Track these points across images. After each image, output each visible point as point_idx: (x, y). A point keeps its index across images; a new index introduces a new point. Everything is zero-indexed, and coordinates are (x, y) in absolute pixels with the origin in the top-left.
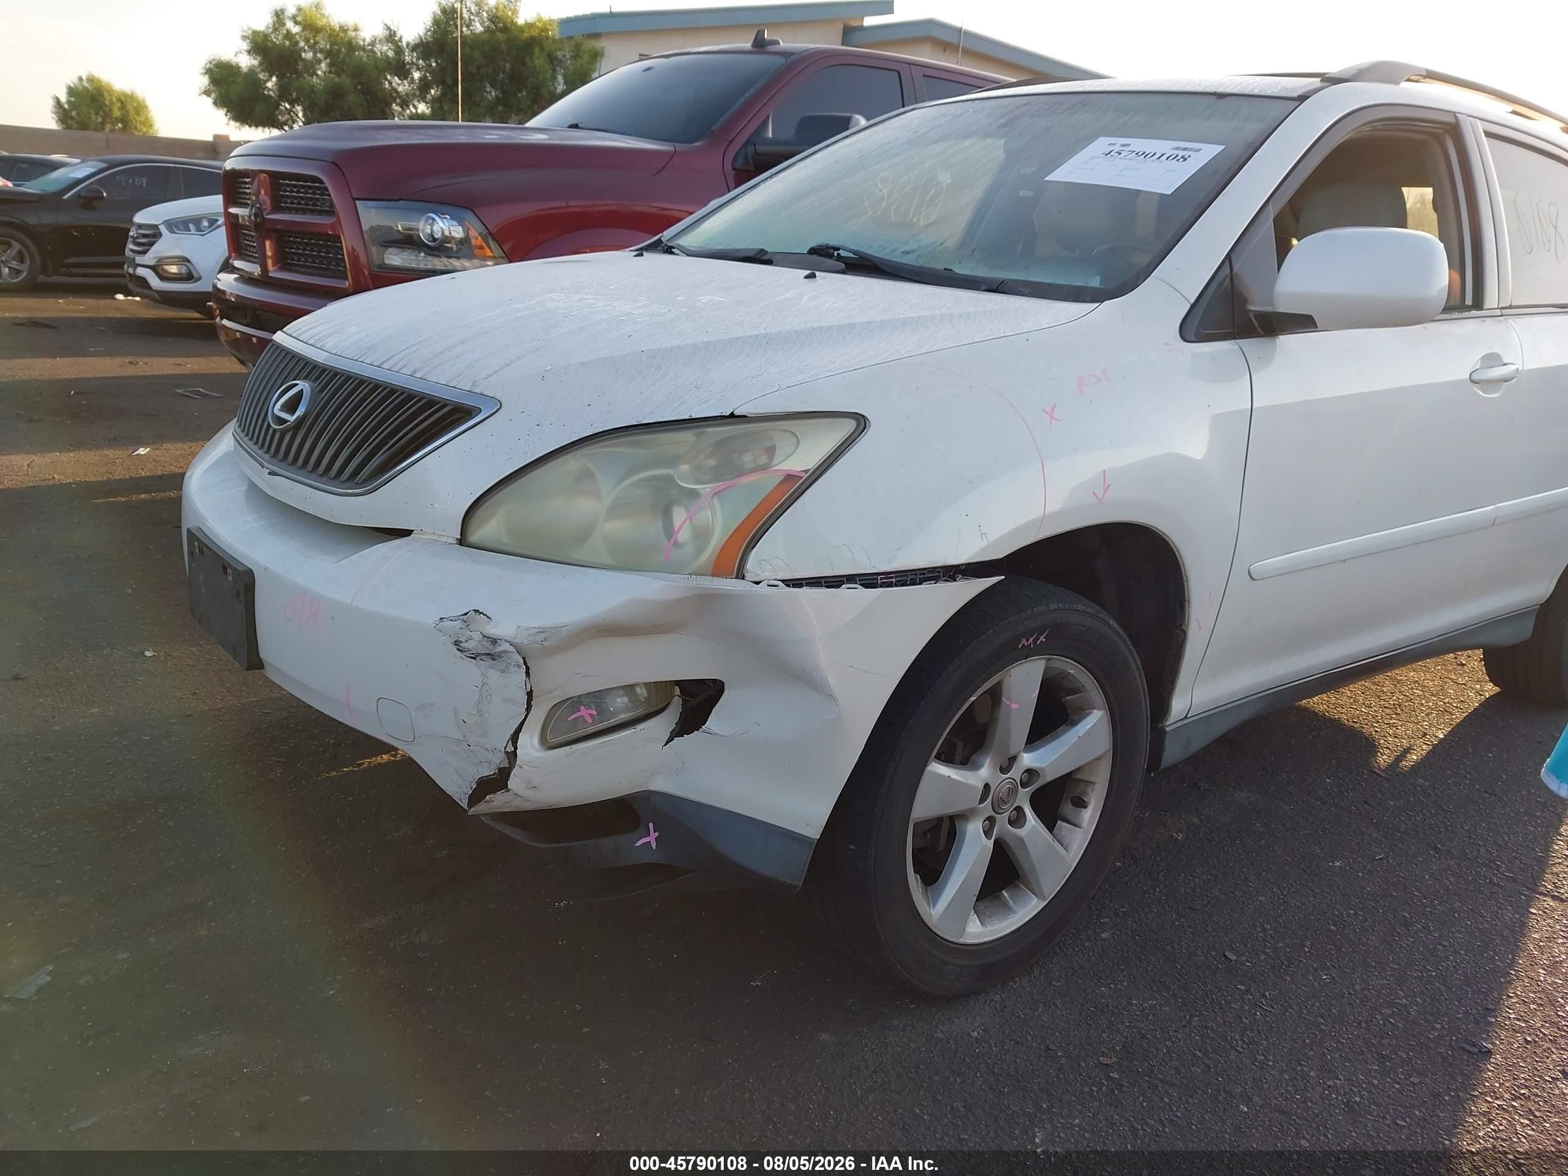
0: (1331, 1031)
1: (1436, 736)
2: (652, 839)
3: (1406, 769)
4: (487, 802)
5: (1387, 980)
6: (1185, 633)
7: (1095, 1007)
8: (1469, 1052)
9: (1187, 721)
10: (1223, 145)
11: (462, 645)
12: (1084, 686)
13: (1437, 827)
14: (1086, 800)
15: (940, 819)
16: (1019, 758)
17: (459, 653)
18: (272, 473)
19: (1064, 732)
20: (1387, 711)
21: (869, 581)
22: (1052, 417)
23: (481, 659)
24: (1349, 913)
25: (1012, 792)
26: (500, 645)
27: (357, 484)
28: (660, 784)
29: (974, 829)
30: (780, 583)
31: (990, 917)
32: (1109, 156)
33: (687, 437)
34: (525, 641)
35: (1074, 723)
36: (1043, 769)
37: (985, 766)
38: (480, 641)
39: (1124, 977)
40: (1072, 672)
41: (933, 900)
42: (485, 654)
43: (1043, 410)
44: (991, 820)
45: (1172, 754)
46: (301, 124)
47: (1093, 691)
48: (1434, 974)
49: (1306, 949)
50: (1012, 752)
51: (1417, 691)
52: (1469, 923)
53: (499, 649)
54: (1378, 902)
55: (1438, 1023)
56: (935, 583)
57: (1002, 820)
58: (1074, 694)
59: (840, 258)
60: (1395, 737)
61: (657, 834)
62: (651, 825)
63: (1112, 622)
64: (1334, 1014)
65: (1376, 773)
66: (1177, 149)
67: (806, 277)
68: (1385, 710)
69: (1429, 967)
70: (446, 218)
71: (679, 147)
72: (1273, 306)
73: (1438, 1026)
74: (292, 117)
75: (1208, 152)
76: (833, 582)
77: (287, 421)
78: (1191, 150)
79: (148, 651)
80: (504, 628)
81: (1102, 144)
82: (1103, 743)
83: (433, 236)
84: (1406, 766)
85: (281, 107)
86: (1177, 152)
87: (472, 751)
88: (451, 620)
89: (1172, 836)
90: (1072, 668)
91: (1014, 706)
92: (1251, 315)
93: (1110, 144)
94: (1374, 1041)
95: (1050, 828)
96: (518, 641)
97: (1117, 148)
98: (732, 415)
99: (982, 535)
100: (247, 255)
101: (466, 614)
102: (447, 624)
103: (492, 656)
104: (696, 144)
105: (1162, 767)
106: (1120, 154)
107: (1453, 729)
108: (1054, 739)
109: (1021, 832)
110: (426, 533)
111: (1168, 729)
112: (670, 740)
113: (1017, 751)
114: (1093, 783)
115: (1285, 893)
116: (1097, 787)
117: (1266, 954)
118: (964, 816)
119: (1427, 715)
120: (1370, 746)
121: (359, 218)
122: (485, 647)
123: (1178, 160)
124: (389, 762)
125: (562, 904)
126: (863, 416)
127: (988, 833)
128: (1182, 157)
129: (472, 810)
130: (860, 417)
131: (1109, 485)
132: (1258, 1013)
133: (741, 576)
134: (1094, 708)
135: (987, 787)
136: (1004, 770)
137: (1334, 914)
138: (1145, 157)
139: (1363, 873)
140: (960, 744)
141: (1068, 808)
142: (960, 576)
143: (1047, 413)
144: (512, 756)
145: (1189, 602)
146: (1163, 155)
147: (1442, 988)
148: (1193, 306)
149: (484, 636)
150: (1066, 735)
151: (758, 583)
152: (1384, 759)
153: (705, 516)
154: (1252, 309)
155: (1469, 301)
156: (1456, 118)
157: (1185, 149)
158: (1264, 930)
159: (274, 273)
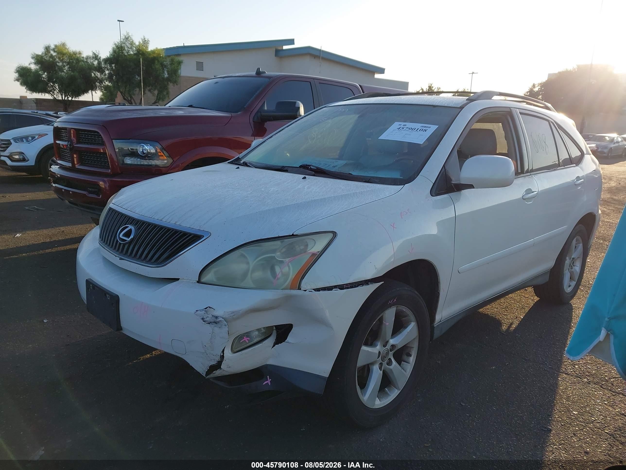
0: (499, 428)
1: (520, 318)
2: (269, 381)
3: (512, 331)
4: (214, 373)
5: (515, 408)
6: (439, 293)
7: (420, 427)
8: (544, 430)
9: (441, 322)
10: (438, 125)
11: (205, 319)
12: (408, 315)
13: (525, 351)
14: (411, 353)
15: (364, 366)
16: (389, 341)
17: (204, 322)
18: (121, 259)
19: (403, 331)
20: (503, 310)
21: (341, 287)
22: (394, 227)
23: (212, 324)
24: (500, 385)
25: (387, 354)
26: (219, 319)
27: (158, 263)
28: (271, 362)
29: (376, 368)
30: (313, 290)
31: (382, 398)
32: (399, 129)
33: (278, 243)
34: (227, 317)
35: (406, 327)
36: (397, 344)
37: (379, 345)
38: (211, 318)
39: (428, 415)
40: (404, 310)
41: (364, 394)
42: (213, 322)
43: (391, 225)
44: (381, 364)
45: (437, 334)
46: (57, 91)
47: (412, 316)
48: (530, 404)
49: (487, 399)
50: (387, 340)
51: (512, 301)
52: (539, 385)
53: (218, 320)
54: (508, 380)
55: (533, 421)
56: (363, 286)
57: (385, 363)
58: (405, 317)
59: (311, 170)
60: (507, 319)
61: (270, 380)
62: (268, 377)
63: (416, 292)
64: (499, 421)
65: (502, 333)
66: (422, 127)
67: (303, 178)
68: (502, 309)
69: (528, 402)
70: (148, 145)
71: (233, 114)
72: (459, 181)
73: (533, 422)
74: (54, 88)
75: (433, 128)
76: (330, 288)
77: (127, 240)
78: (427, 127)
79: (45, 320)
80: (219, 312)
81: (396, 125)
82: (415, 334)
83: (143, 153)
84: (512, 330)
85: (49, 85)
86: (423, 128)
87: (208, 356)
88: (201, 311)
89: (437, 362)
90: (404, 309)
91: (387, 324)
92: (452, 185)
93: (399, 125)
94: (513, 430)
95: (400, 364)
96: (224, 317)
97: (402, 126)
98: (293, 235)
99: (376, 269)
100: (63, 158)
101: (206, 308)
102: (199, 312)
103: (216, 323)
104: (239, 113)
105: (434, 339)
106: (403, 129)
107: (526, 314)
108: (399, 334)
109: (391, 367)
110: (185, 279)
111: (435, 326)
112: (274, 346)
113: (388, 339)
114: (413, 347)
115: (478, 380)
116: (414, 349)
117: (474, 402)
118: (373, 364)
119: (517, 310)
120: (498, 323)
121: (114, 146)
122: (214, 319)
123: (423, 131)
124: (151, 357)
125: (227, 407)
126: (335, 232)
127: (380, 368)
128: (425, 130)
129: (207, 377)
130: (334, 232)
131: (413, 248)
132: (475, 423)
133: (299, 289)
134: (411, 322)
135: (379, 352)
136: (385, 346)
137: (495, 386)
138: (412, 130)
139: (502, 370)
140: (370, 338)
141: (405, 357)
142: (370, 283)
143: (392, 226)
144: (222, 357)
145: (440, 283)
146: (418, 129)
147: (533, 409)
148: (434, 184)
149: (213, 316)
150: (404, 332)
151: (305, 291)
152: (504, 328)
153: (286, 269)
154: (453, 183)
155: (519, 171)
156: (511, 109)
157: (425, 127)
158: (472, 394)
159: (77, 166)
